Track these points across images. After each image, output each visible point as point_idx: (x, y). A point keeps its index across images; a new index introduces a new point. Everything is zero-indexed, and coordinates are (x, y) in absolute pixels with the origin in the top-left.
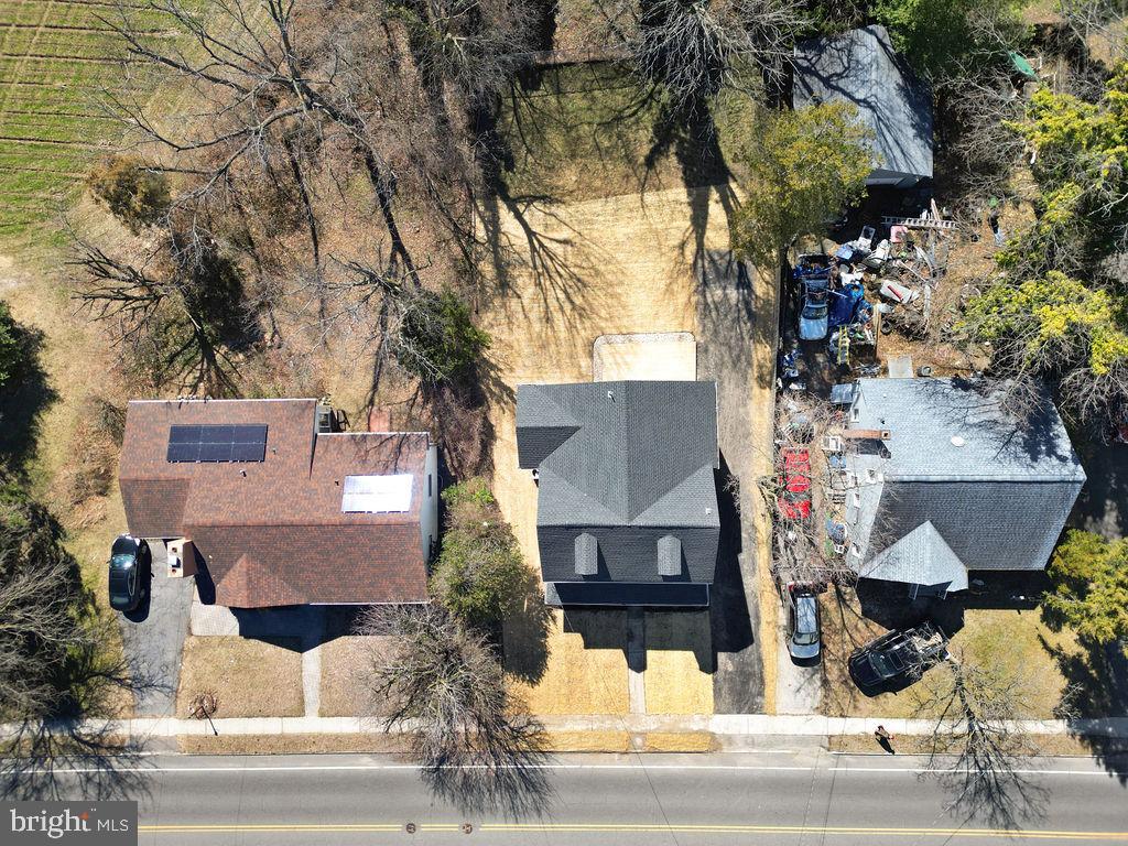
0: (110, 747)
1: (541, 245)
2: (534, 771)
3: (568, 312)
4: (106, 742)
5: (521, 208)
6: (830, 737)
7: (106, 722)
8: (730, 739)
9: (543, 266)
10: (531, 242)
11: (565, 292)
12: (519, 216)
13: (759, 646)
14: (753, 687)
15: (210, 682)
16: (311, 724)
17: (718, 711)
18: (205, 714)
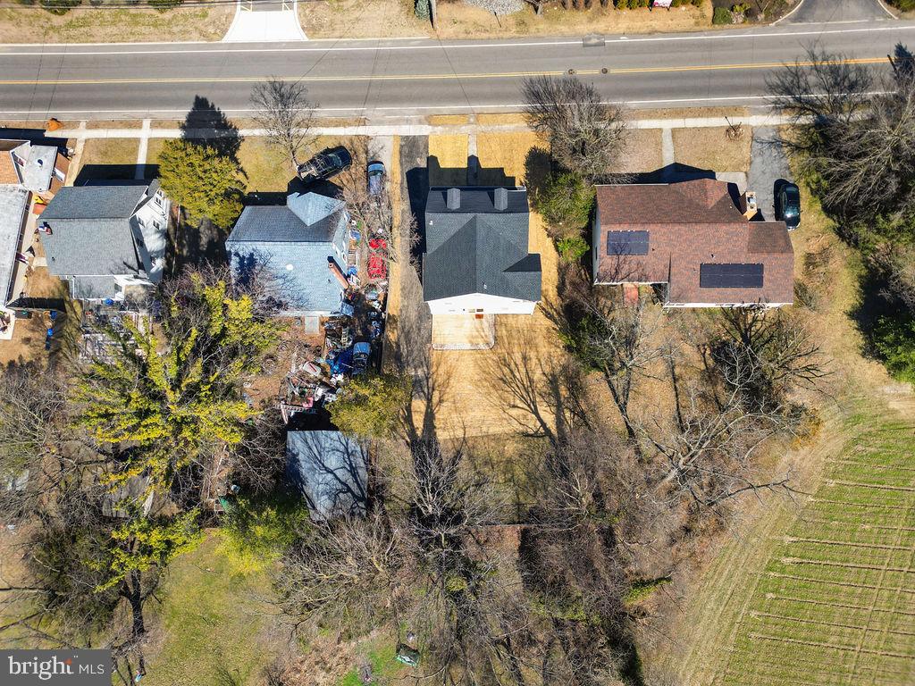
0: (793, 108)
1: (529, 406)
2: (534, 102)
3: (512, 363)
4: (796, 111)
5: (542, 430)
6: (365, 125)
7: (798, 122)
8: (420, 122)
9: (528, 392)
10: (535, 407)
11: (514, 376)
12: (543, 424)
13: (402, 172)
14: (406, 149)
15: (732, 146)
16: (667, 124)
17: (427, 137)
18: (735, 128)
